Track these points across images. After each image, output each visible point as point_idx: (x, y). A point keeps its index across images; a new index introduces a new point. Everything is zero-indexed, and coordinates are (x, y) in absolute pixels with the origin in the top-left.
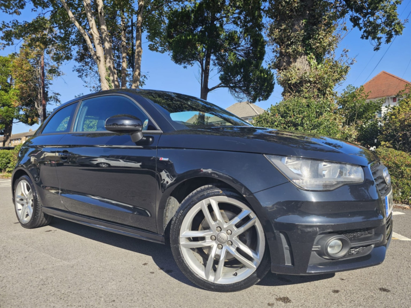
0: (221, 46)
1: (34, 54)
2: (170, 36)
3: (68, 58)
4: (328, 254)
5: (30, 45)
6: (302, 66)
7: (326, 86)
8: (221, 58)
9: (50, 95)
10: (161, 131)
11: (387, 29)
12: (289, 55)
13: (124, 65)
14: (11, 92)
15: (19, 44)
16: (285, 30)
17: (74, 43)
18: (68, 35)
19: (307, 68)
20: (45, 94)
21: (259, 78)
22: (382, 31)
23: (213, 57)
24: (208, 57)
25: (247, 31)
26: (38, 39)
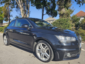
0: (46, 5)
1: (7, 6)
2: (35, 3)
3: (14, 7)
4: (67, 56)
5: (6, 5)
6: (64, 10)
7: (69, 15)
8: (46, 8)
9: (11, 15)
10: (33, 28)
11: (82, 2)
12: (61, 8)
13: (26, 9)
14: (3, 15)
15: (4, 4)
16: (60, 2)
17: (15, 4)
18: (14, 2)
19: (65, 11)
20: (10, 15)
21: (54, 12)
22: (81, 2)
23: (45, 8)
24: (44, 8)
25: (52, 2)
26: (8, 3)
